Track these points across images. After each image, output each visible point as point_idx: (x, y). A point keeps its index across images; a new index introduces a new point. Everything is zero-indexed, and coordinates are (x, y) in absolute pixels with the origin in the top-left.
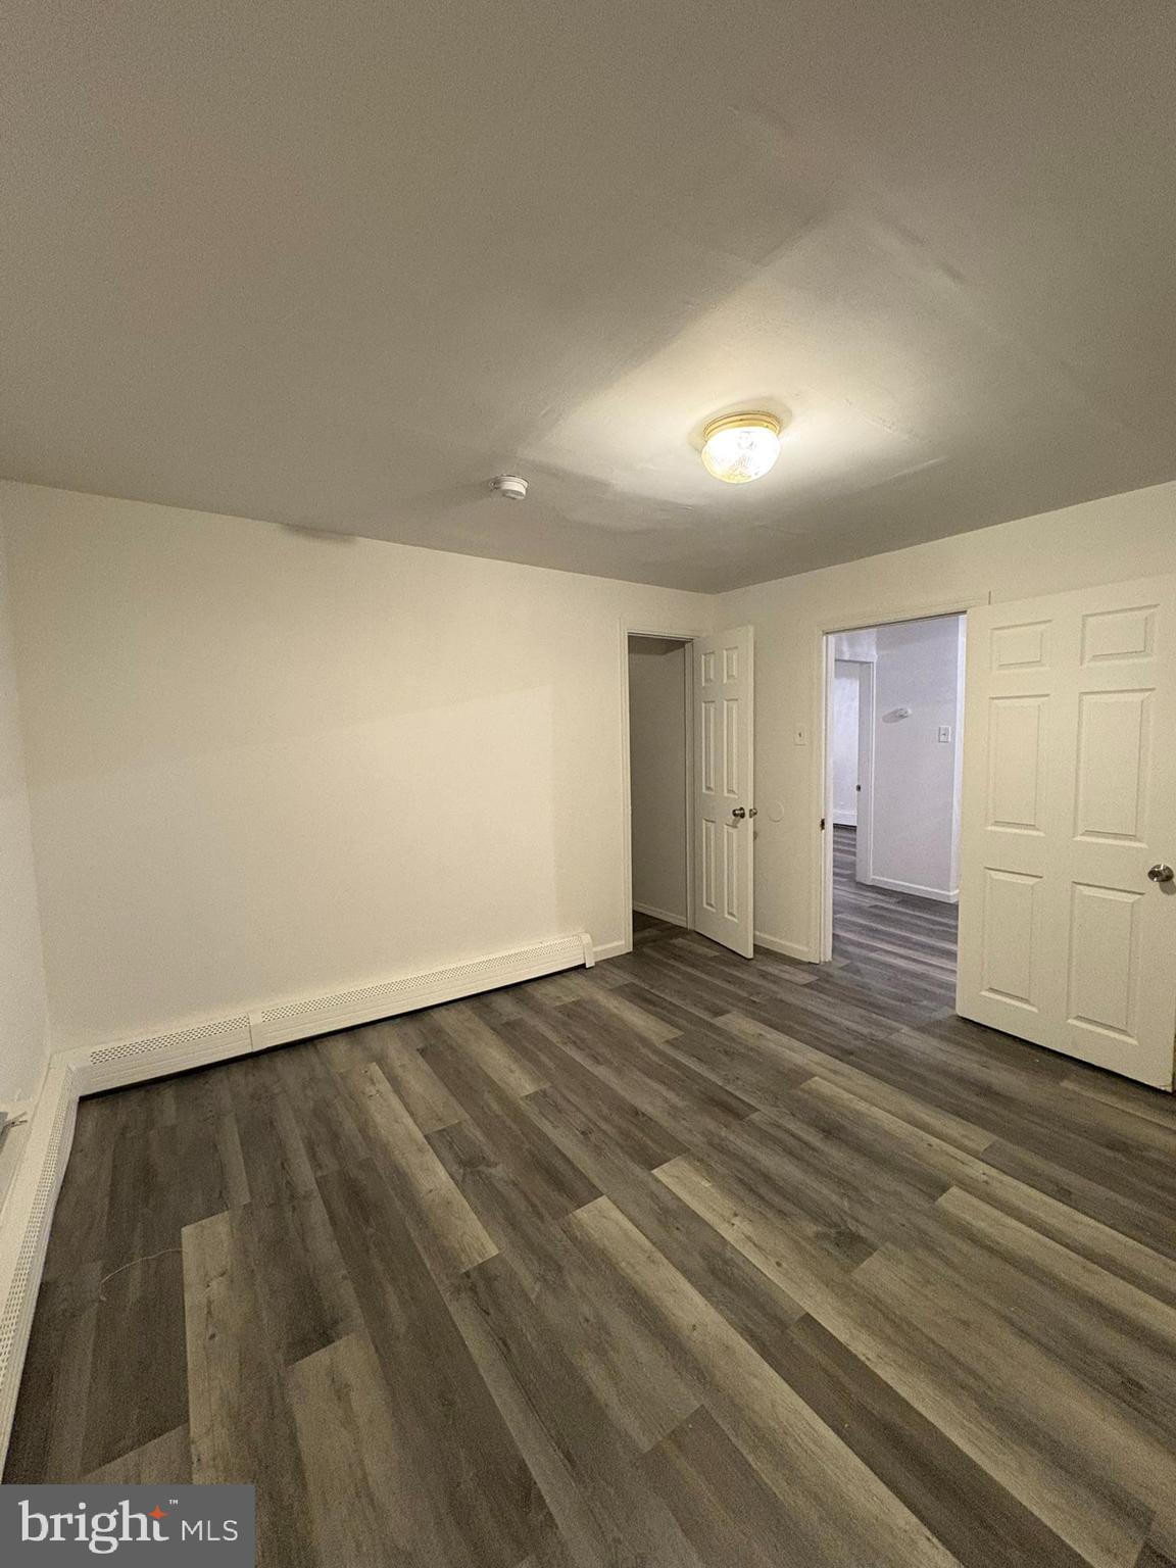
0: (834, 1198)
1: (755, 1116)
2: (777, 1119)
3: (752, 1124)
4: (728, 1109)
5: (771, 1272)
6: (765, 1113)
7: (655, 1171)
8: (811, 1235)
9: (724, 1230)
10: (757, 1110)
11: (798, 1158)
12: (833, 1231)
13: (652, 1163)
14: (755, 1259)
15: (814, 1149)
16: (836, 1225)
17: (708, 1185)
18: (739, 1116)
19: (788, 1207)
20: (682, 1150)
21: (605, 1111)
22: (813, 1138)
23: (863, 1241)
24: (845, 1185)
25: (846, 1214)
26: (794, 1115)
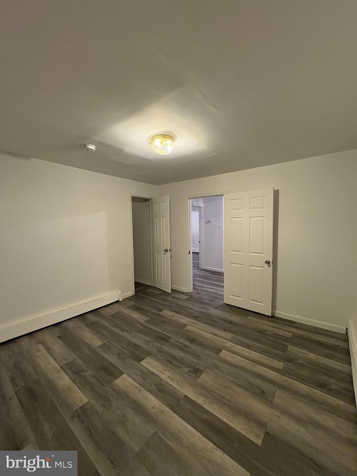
0: (193, 360)
1: (171, 340)
2: (177, 339)
3: (170, 342)
4: (163, 339)
5: (175, 386)
6: (174, 339)
7: (141, 363)
8: (186, 372)
9: (162, 376)
10: (171, 338)
12: (192, 369)
13: (140, 360)
15: (188, 347)
16: (193, 367)
17: (157, 363)
18: (167, 341)
20: (150, 354)
22: (187, 343)
23: (200, 370)
24: (196, 355)
25: (196, 363)
26: (182, 338)
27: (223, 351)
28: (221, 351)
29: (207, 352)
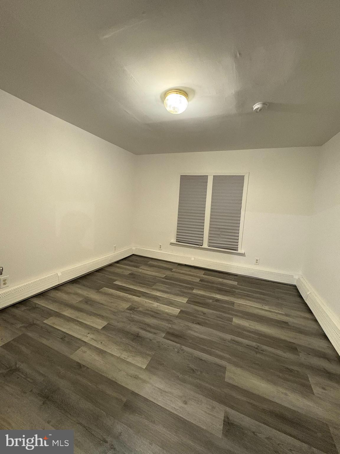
0: (135, 316)
1: (163, 335)
2: (156, 336)
3: (163, 332)
4: (173, 335)
5: (146, 300)
6: (160, 338)
7: (180, 310)
8: (140, 308)
9: (158, 304)
10: (164, 338)
11: (145, 324)
12: (135, 310)
13: (181, 312)
14: (150, 302)
15: (141, 328)
16: (135, 311)
17: (166, 311)
18: (168, 333)
19: (147, 312)
20: (177, 317)
21: (207, 321)
22: (143, 333)
23: (129, 310)
24: (132, 320)
25: (132, 314)
26: (150, 340)
27: (100, 328)
28: (104, 328)
29: (120, 325)
